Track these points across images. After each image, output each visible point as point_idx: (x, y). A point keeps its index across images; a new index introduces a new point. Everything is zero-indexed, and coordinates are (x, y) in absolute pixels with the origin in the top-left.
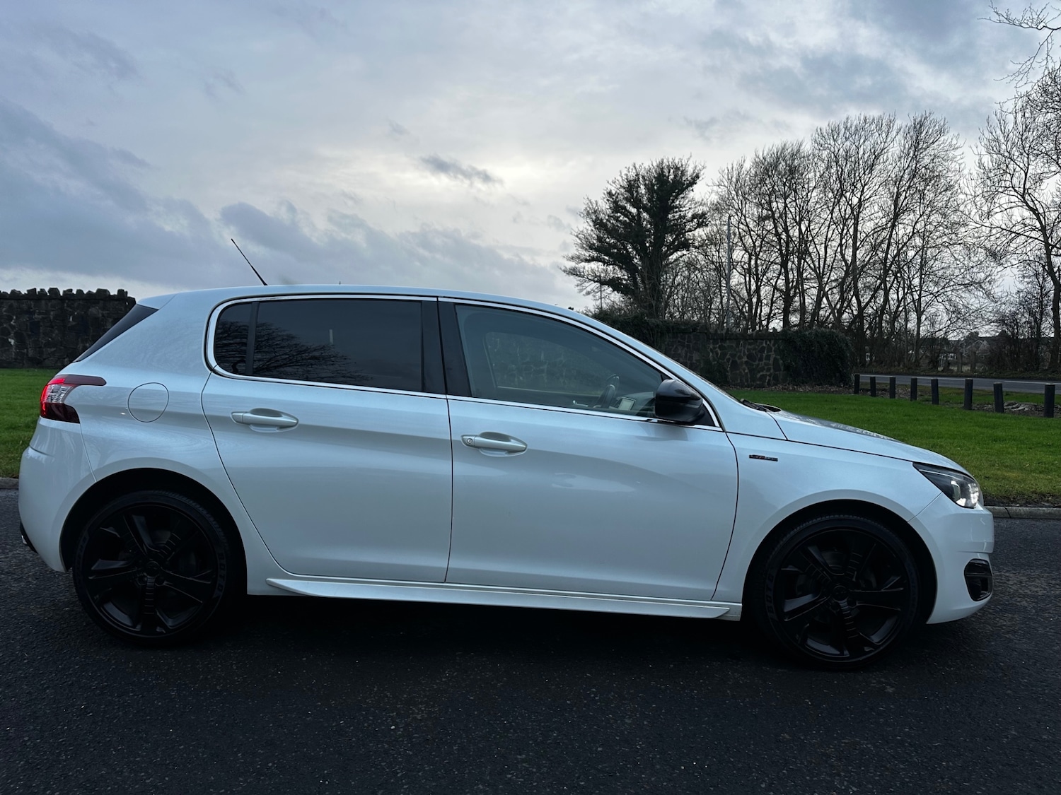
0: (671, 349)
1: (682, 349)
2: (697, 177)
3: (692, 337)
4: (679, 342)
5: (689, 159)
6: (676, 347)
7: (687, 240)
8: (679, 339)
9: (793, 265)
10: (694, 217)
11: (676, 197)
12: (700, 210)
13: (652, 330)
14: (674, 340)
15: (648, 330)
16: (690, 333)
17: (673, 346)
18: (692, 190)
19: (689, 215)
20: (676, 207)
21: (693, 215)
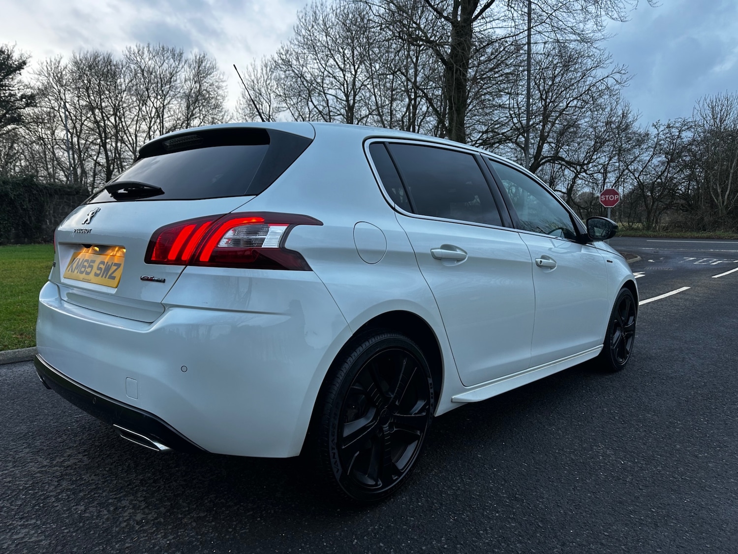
0: (59, 208)
1: (69, 209)
2: (24, 63)
3: (76, 199)
4: (65, 202)
5: (14, 46)
6: (63, 207)
7: (20, 116)
8: (65, 200)
9: (112, 147)
10: (23, 97)
11: (4, 77)
12: (29, 92)
13: (41, 191)
14: (61, 200)
15: (37, 191)
16: (74, 195)
17: (60, 206)
18: (20, 74)
19: (19, 95)
20: (6, 86)
21: (22, 95)
